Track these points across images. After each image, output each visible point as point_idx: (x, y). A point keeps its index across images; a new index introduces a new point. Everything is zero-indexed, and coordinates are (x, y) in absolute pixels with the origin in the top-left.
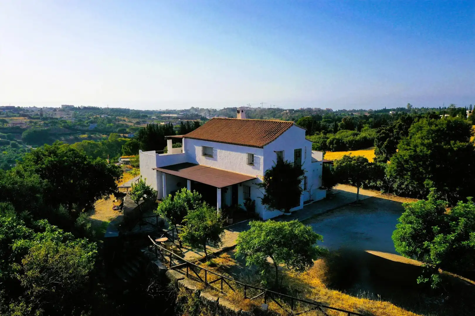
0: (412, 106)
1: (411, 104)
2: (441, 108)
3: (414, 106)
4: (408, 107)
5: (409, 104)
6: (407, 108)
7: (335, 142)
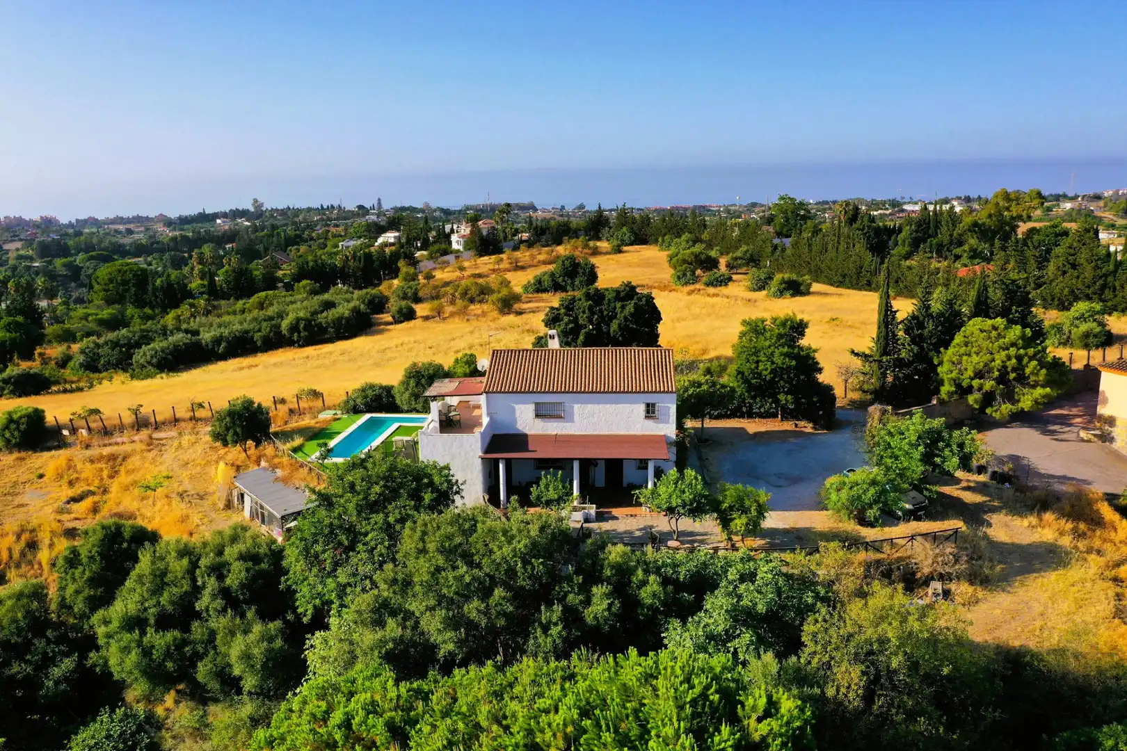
0: (262, 205)
1: (260, 200)
2: (325, 207)
3: (268, 206)
4: (256, 208)
5: (256, 201)
6: (252, 209)
7: (302, 326)
